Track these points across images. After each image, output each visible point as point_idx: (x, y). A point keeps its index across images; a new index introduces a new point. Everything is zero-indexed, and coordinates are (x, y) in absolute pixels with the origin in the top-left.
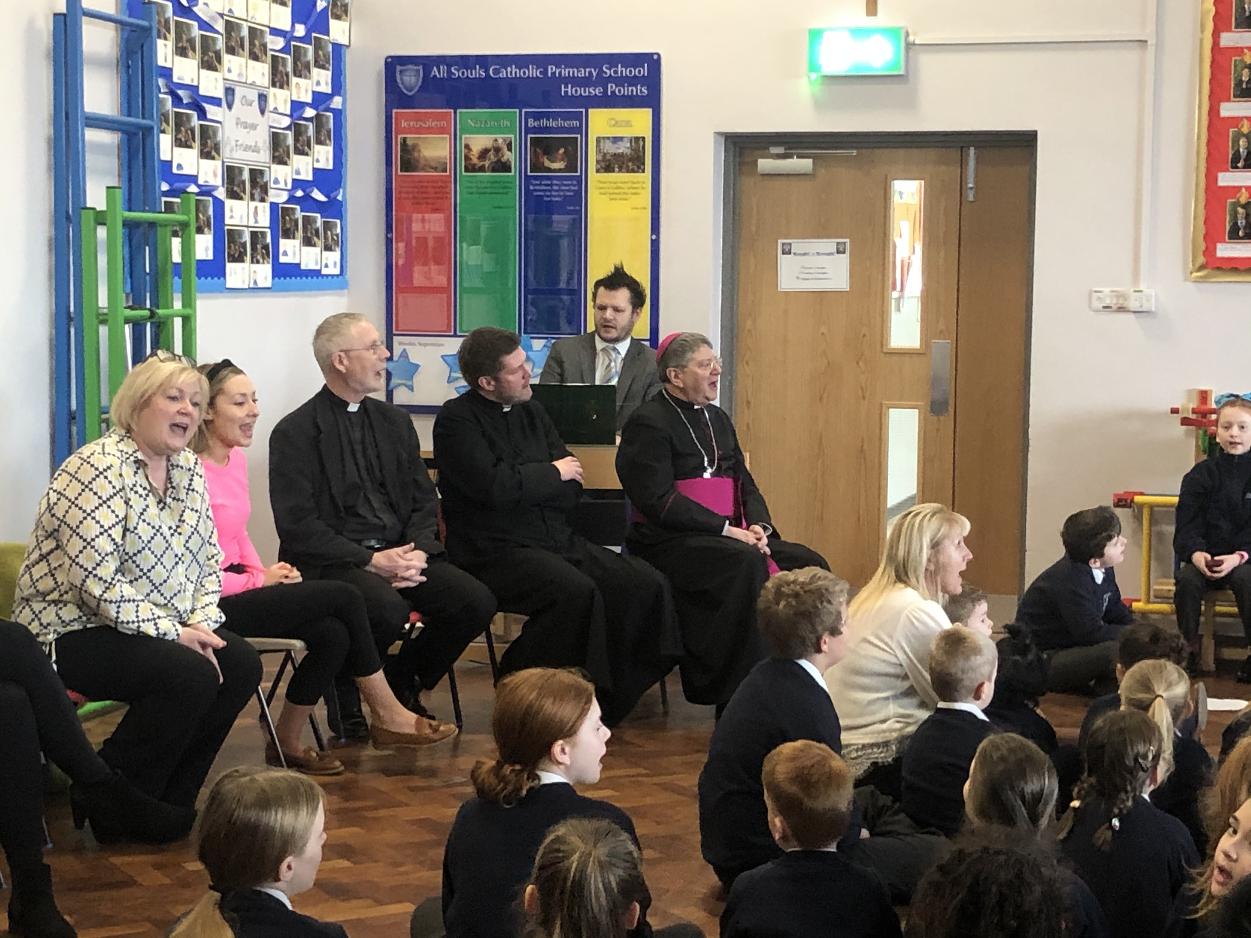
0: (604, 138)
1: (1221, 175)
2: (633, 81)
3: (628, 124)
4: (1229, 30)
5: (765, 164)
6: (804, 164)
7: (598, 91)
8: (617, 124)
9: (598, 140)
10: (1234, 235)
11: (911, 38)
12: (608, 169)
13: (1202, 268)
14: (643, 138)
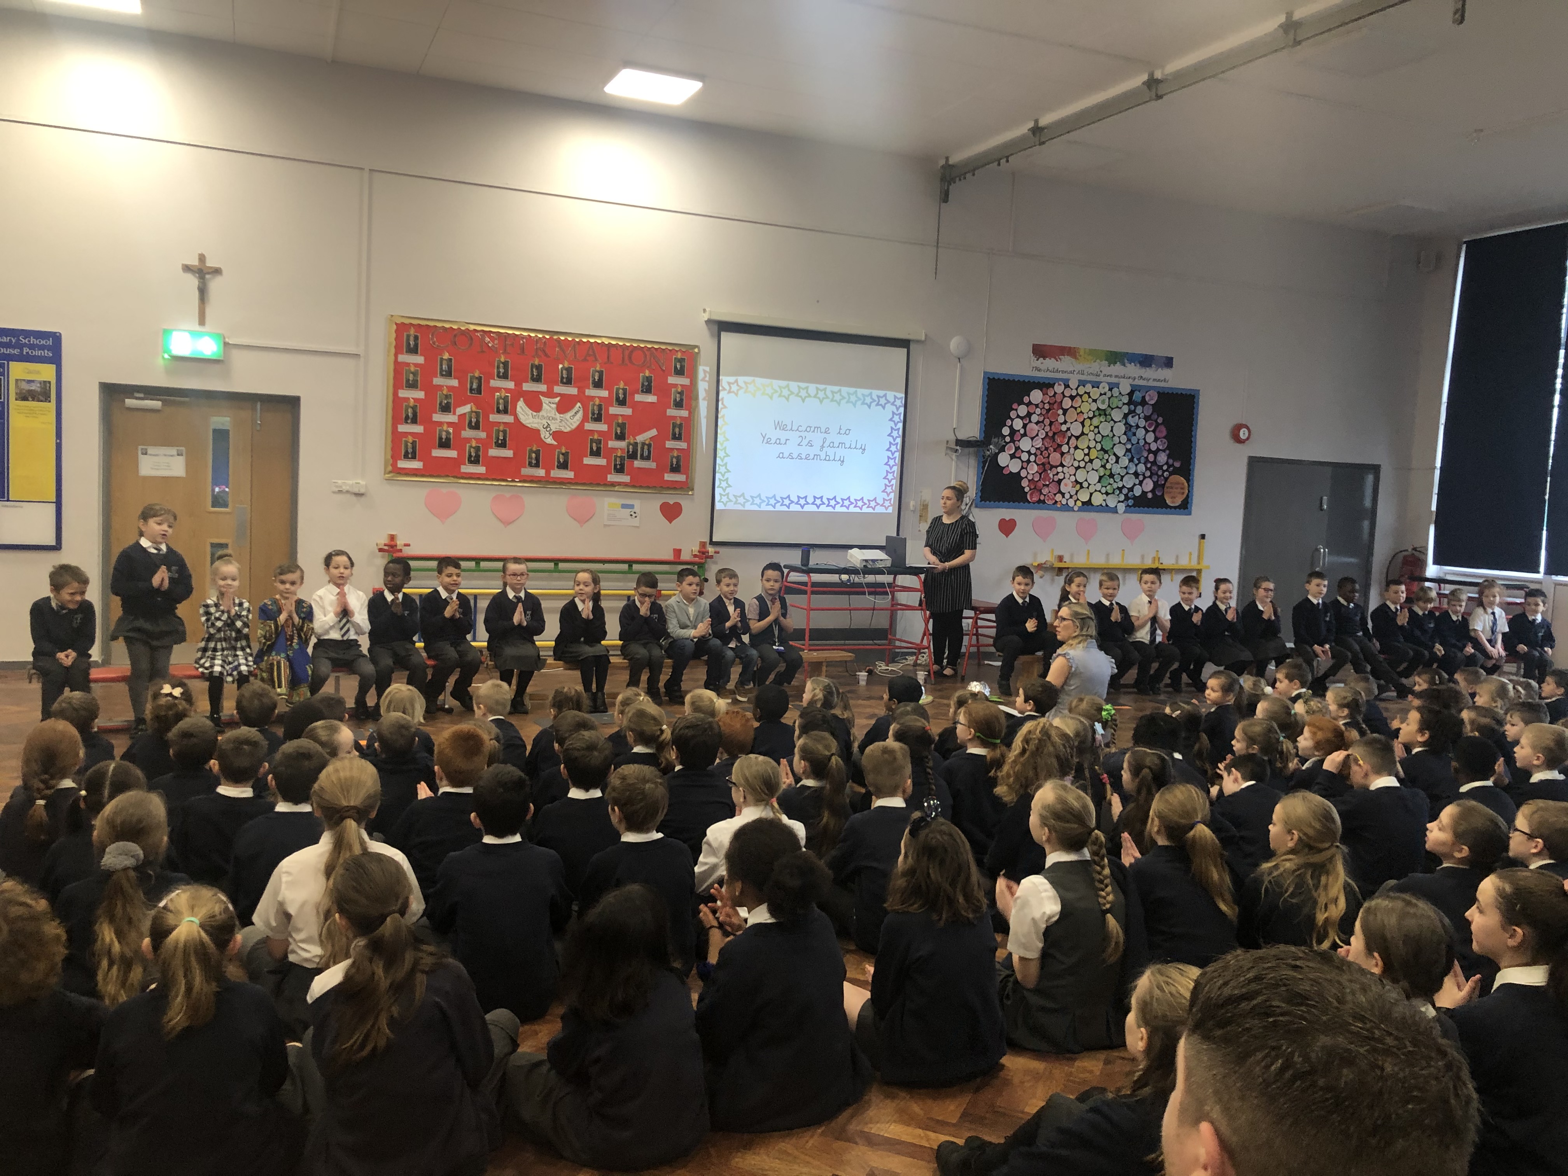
0: (21, 380)
1: (399, 426)
2: (42, 347)
3: (38, 372)
4: (402, 354)
5: (129, 402)
6: (156, 404)
7: (16, 351)
8: (30, 372)
9: (17, 380)
10: (406, 456)
11: (227, 340)
12: (25, 399)
13: (390, 472)
14: (50, 383)
